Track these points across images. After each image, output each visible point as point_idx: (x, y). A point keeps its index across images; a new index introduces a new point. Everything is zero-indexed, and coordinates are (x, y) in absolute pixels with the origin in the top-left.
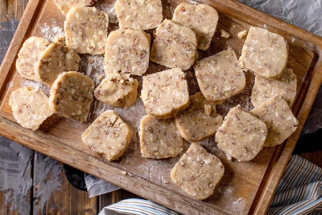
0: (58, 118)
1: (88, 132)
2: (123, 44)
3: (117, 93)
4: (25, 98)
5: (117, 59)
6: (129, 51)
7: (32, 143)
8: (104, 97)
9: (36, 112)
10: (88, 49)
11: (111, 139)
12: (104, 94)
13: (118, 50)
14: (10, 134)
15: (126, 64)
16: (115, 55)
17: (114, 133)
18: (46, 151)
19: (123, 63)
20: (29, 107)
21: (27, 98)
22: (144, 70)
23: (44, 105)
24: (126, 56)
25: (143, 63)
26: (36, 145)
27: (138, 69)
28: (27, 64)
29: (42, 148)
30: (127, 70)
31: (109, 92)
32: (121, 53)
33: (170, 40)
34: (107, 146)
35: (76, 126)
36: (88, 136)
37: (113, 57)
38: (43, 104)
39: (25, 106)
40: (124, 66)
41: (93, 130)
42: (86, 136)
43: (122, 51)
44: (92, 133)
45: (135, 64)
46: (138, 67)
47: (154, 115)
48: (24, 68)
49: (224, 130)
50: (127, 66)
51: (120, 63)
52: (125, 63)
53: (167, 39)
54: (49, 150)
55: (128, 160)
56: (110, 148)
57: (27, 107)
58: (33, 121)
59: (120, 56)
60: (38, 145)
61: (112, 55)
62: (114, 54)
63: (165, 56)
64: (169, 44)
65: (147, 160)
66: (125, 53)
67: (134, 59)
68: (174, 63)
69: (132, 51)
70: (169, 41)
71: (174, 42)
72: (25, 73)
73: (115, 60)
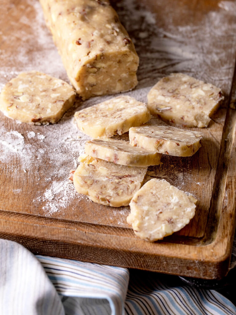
7: (231, 194)
9: (167, 200)
14: (228, 220)
26: (232, 189)
39: (161, 215)
54: (234, 176)
57: (161, 213)
60: (232, 188)
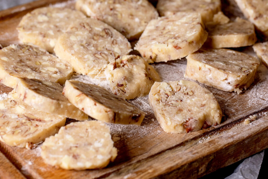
0: (118, 142)
1: (164, 115)
2: (79, 38)
3: (134, 72)
4: (61, 144)
5: (92, 55)
6: (92, 40)
8: (129, 84)
9: (91, 141)
10: (54, 75)
11: (192, 100)
12: (126, 81)
13: (82, 47)
15: (106, 52)
16: (86, 54)
17: (185, 94)
18: (154, 172)
19: (102, 54)
20: (78, 145)
21: (64, 142)
22: (127, 44)
23: (90, 130)
24: (96, 46)
25: (118, 40)
27: (122, 47)
28: (17, 127)
29: (146, 173)
30: (113, 56)
31: (128, 77)
32: (88, 48)
33: (112, 7)
34: (197, 107)
35: (145, 133)
36: (169, 118)
37: (86, 57)
38: (87, 130)
39: (74, 148)
40: (106, 55)
41: (165, 110)
42: (168, 119)
43: (87, 45)
44: (167, 112)
45: (113, 46)
46: (119, 45)
47: (193, 42)
48: (19, 133)
49: (257, 15)
50: (109, 53)
51: (100, 57)
52: (103, 52)
53: (108, 10)
55: (232, 109)
56: (203, 106)
57: (76, 147)
58: (101, 150)
59: (91, 51)
61: (83, 57)
62: (84, 55)
63: (127, 25)
64: (116, 12)
65: (245, 96)
66: (92, 45)
67: (106, 42)
68: (140, 23)
69: (95, 38)
70: (111, 9)
71: (118, 6)
72: (27, 133)
73: (92, 58)
